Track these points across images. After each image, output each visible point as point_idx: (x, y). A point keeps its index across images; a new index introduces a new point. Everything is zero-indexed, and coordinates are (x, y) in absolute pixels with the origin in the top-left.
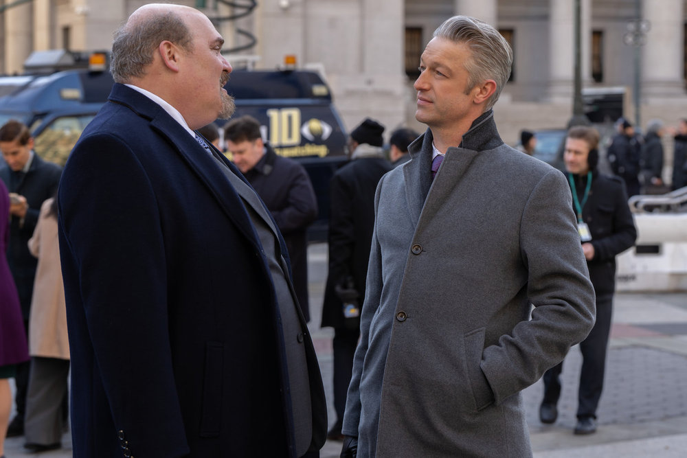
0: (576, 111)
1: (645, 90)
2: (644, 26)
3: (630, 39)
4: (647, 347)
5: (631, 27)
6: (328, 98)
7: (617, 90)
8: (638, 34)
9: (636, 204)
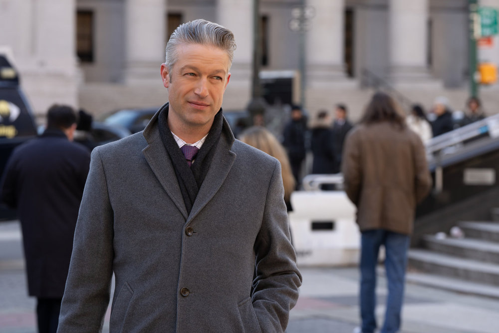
0: (255, 95)
1: (310, 73)
2: (308, 13)
3: (295, 25)
4: (327, 318)
5: (296, 12)
6: (15, 80)
7: (286, 74)
8: (302, 20)
9: (311, 183)
